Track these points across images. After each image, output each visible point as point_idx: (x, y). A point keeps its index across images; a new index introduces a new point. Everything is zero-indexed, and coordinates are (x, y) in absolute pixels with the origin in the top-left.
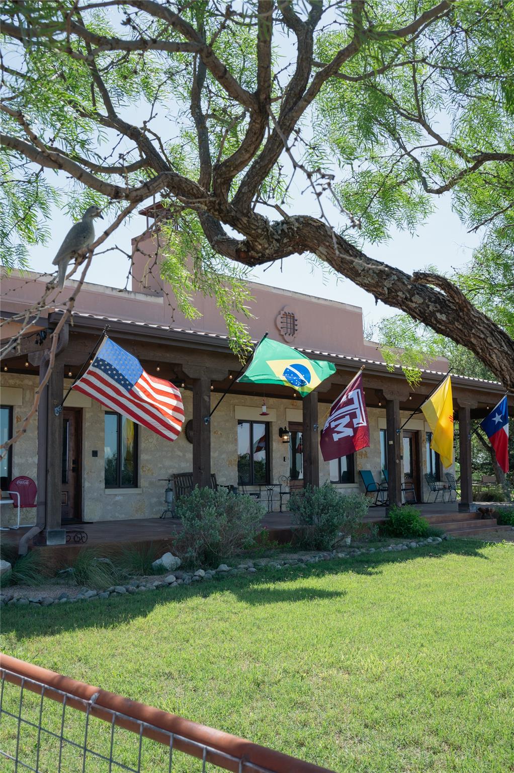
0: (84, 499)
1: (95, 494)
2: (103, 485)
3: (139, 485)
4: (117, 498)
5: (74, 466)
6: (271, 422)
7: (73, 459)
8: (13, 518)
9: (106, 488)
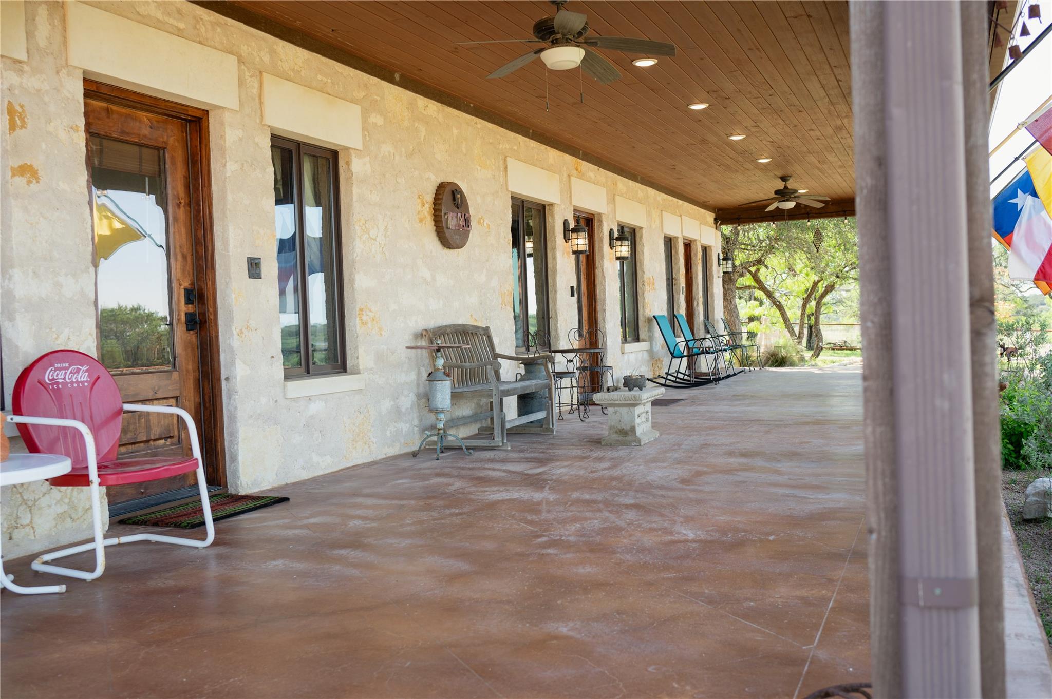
0: (233, 419)
1: (264, 400)
2: (278, 369)
3: (350, 363)
4: (316, 407)
5: (190, 308)
6: (551, 205)
7: (186, 284)
8: (26, 520)
9: (288, 377)
